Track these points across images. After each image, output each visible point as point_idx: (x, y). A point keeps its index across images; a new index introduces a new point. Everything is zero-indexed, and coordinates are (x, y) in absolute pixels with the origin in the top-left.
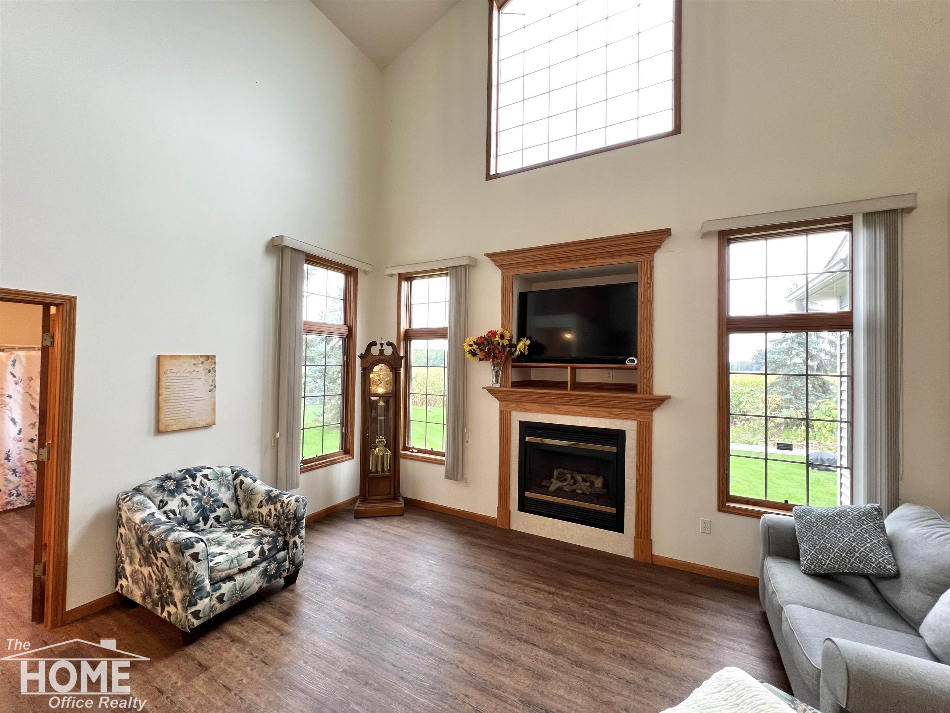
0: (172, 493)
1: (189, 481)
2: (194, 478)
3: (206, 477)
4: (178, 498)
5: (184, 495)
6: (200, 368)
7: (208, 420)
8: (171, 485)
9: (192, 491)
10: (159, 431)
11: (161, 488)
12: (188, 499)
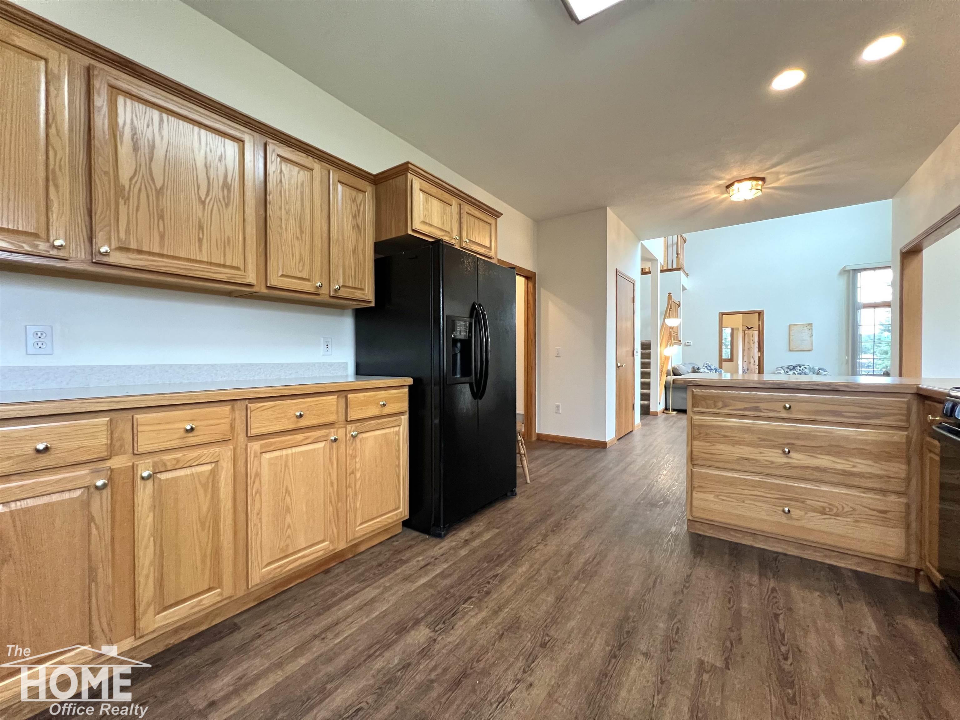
0: (791, 370)
1: (798, 368)
2: (800, 367)
3: (805, 368)
4: (793, 371)
5: (795, 371)
6: (805, 328)
7: (809, 348)
8: (791, 368)
9: (798, 371)
10: (790, 351)
11: (788, 368)
12: (796, 373)
